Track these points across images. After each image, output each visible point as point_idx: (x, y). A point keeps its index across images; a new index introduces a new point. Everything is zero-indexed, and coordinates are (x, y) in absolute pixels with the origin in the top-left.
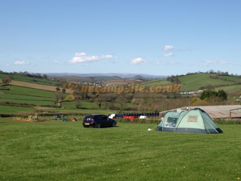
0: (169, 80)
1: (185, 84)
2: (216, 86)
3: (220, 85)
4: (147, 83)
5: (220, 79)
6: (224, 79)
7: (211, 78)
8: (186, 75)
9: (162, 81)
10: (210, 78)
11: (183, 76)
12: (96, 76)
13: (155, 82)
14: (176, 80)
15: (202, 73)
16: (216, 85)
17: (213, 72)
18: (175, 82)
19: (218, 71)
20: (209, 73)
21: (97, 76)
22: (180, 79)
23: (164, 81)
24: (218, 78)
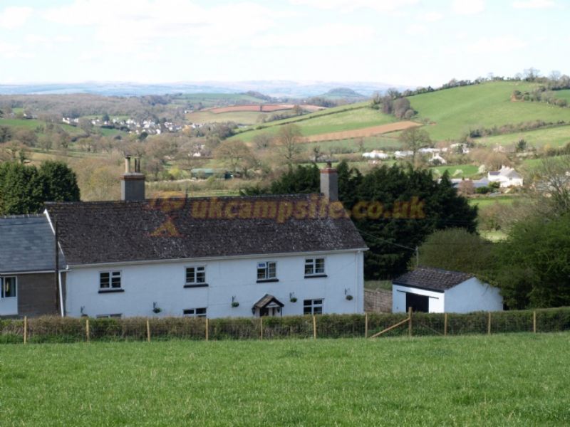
0: (378, 108)
1: (426, 121)
2: (522, 127)
3: (532, 125)
4: (301, 120)
5: (546, 100)
6: (557, 102)
7: (519, 98)
8: (441, 89)
9: (355, 111)
10: (514, 100)
11: (431, 90)
12: (181, 94)
13: (329, 114)
14: (401, 106)
15: (502, 79)
16: (522, 124)
17: (535, 74)
18: (396, 112)
19: (553, 72)
20: (522, 79)
21: (183, 92)
22: (415, 103)
23: (361, 110)
24: (539, 99)
